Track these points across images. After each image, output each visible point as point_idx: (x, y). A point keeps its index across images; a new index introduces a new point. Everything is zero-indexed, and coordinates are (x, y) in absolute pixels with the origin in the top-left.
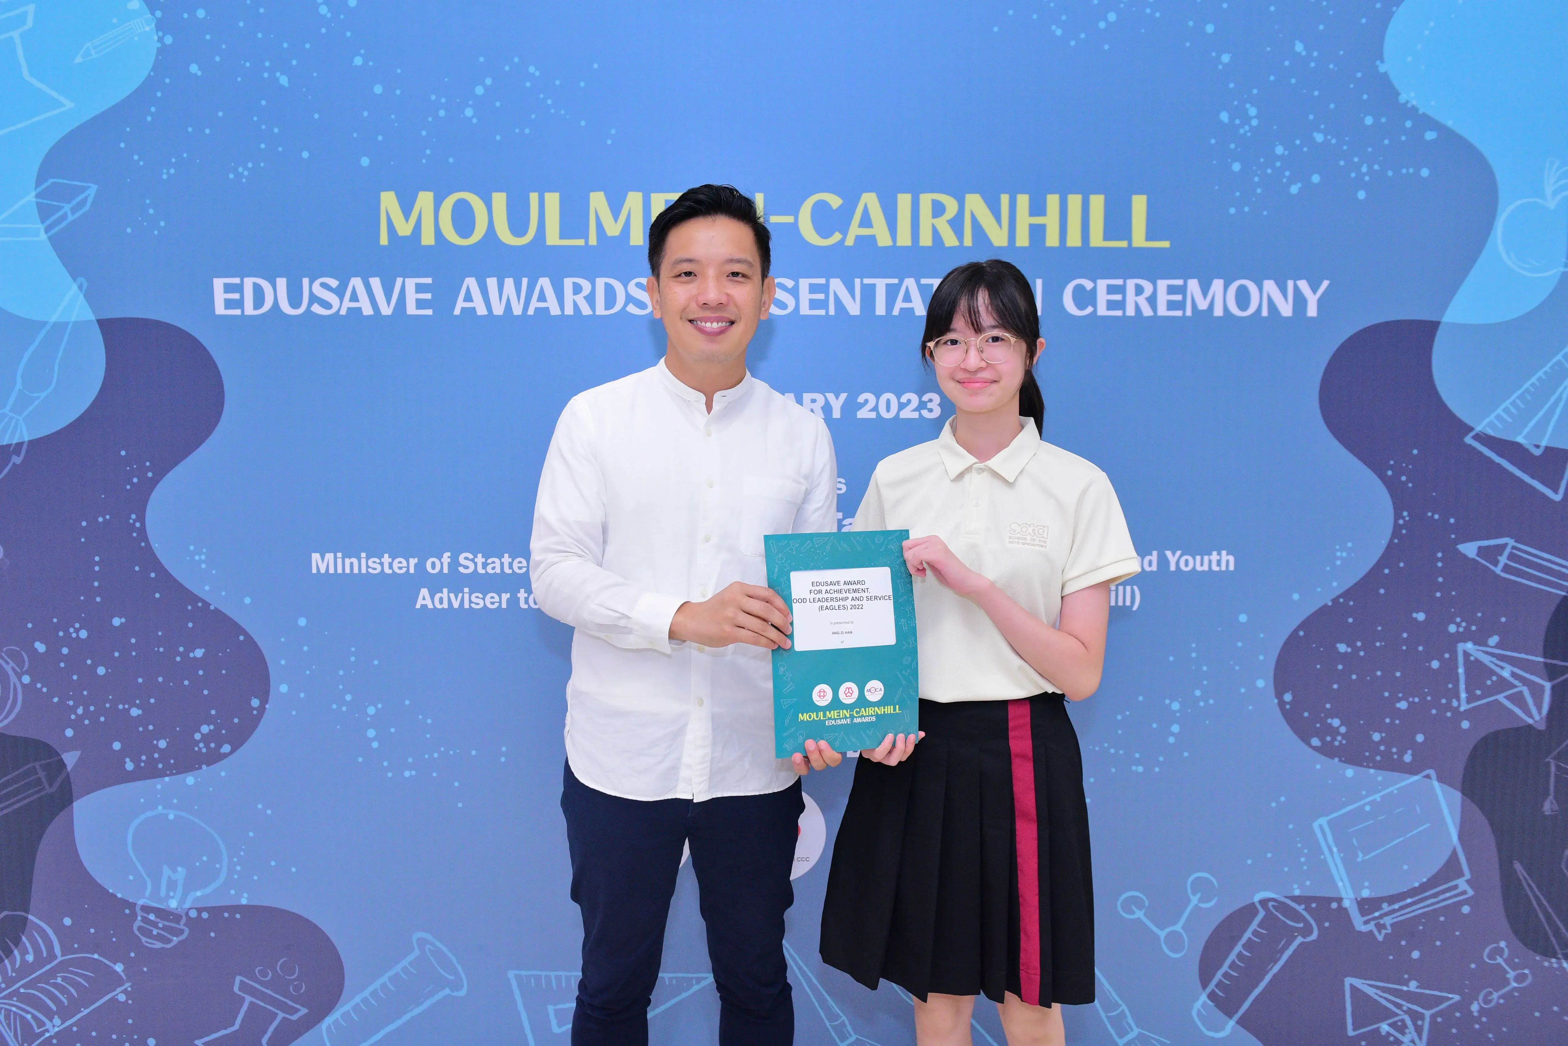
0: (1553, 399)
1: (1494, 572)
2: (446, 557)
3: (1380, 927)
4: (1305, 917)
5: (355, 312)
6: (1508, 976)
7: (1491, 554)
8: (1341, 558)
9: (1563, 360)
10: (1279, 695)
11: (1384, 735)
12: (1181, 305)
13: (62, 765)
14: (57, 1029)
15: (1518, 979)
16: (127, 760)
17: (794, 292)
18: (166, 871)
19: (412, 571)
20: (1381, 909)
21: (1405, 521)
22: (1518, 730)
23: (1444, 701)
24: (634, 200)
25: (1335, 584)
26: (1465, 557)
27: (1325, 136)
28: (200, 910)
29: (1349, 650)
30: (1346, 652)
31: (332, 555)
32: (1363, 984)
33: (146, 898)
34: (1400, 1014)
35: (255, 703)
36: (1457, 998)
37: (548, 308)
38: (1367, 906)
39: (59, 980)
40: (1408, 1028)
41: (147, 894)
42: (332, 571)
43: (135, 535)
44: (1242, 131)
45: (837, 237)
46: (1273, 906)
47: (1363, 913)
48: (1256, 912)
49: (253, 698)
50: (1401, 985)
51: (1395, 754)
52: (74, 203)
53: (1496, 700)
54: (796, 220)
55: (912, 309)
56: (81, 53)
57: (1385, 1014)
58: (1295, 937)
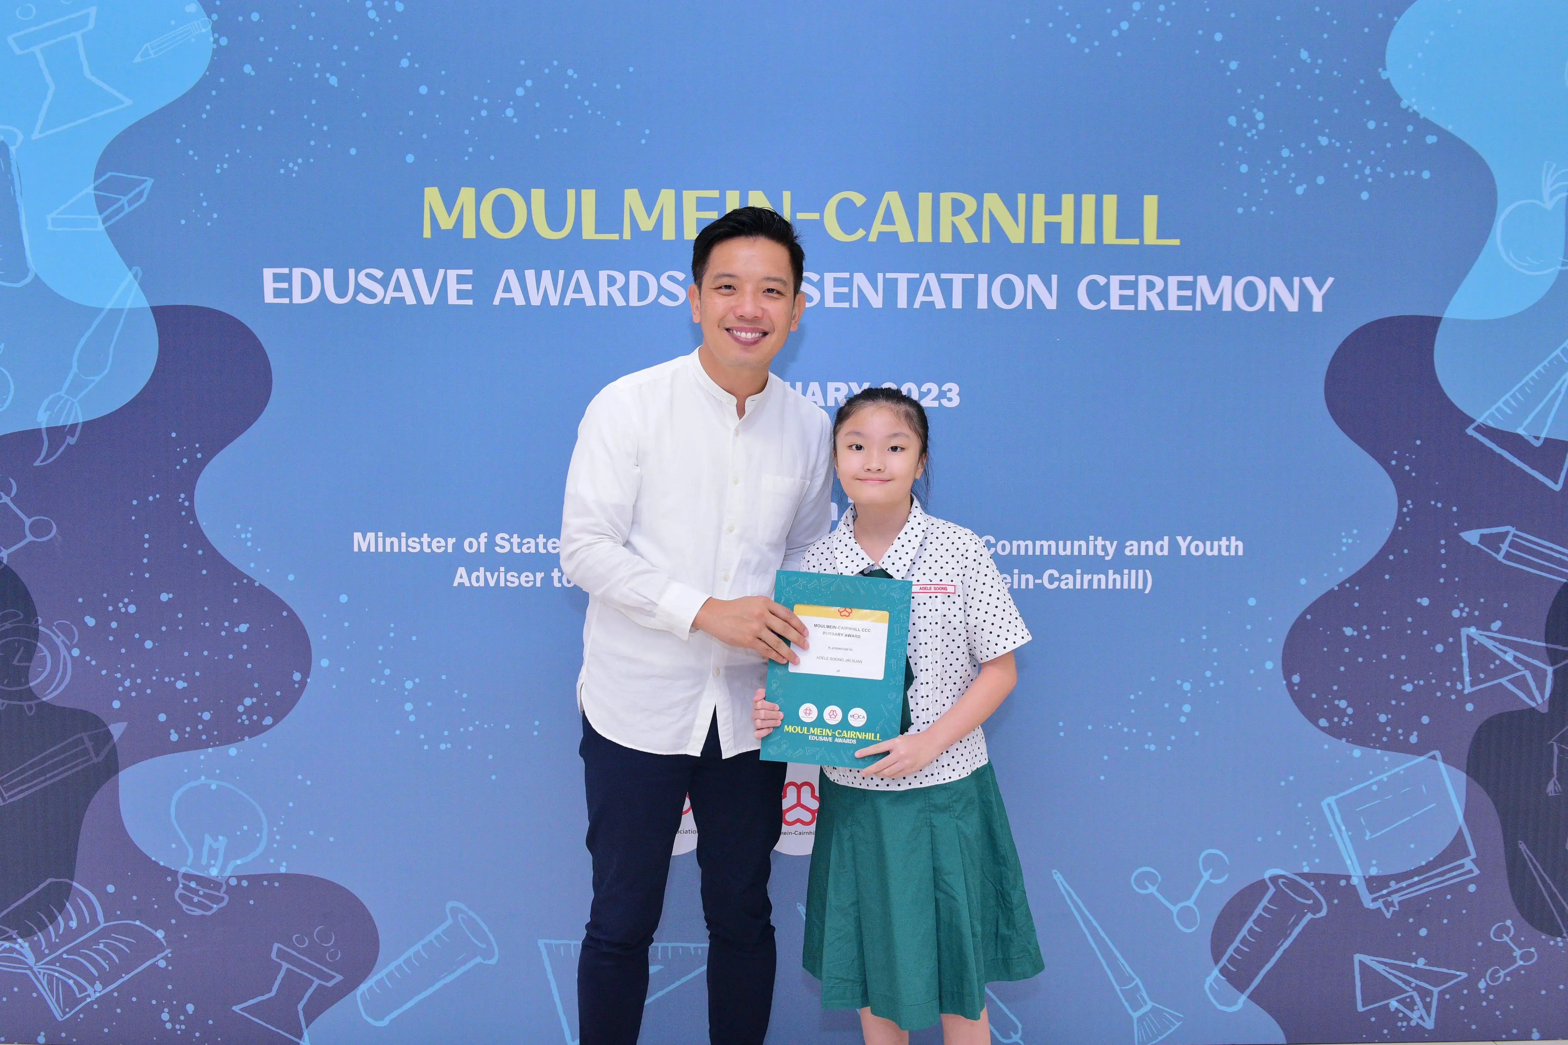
0: (1552, 392)
1: (1496, 559)
2: (483, 538)
3: (1388, 905)
4: (1314, 894)
5: (399, 302)
6: (1514, 954)
7: (1493, 541)
8: (1346, 544)
9: (1561, 355)
10: (1287, 677)
11: (1390, 716)
12: (1190, 301)
13: (109, 735)
14: (98, 995)
15: (1522, 957)
16: (172, 731)
17: (820, 286)
18: (208, 839)
19: (450, 550)
20: (1388, 887)
21: (1409, 509)
22: (1521, 713)
23: (1448, 684)
24: (667, 197)
25: (1341, 570)
26: (1468, 544)
27: (1330, 138)
28: (240, 878)
29: (1355, 633)
30: (1353, 635)
31: (374, 534)
32: (1372, 960)
33: (187, 866)
34: (1407, 990)
35: (297, 676)
36: (1464, 975)
37: (583, 299)
38: (1375, 883)
39: (101, 946)
40: (1416, 1005)
41: (189, 863)
42: (373, 549)
43: (183, 513)
44: (1249, 135)
45: (861, 233)
46: (1283, 883)
47: (1371, 890)
48: (1268, 888)
49: (295, 672)
50: (1410, 962)
51: (1400, 735)
52: (130, 196)
53: (1500, 684)
54: (822, 217)
55: (933, 303)
56: (140, 53)
57: (1394, 991)
58: (1305, 914)
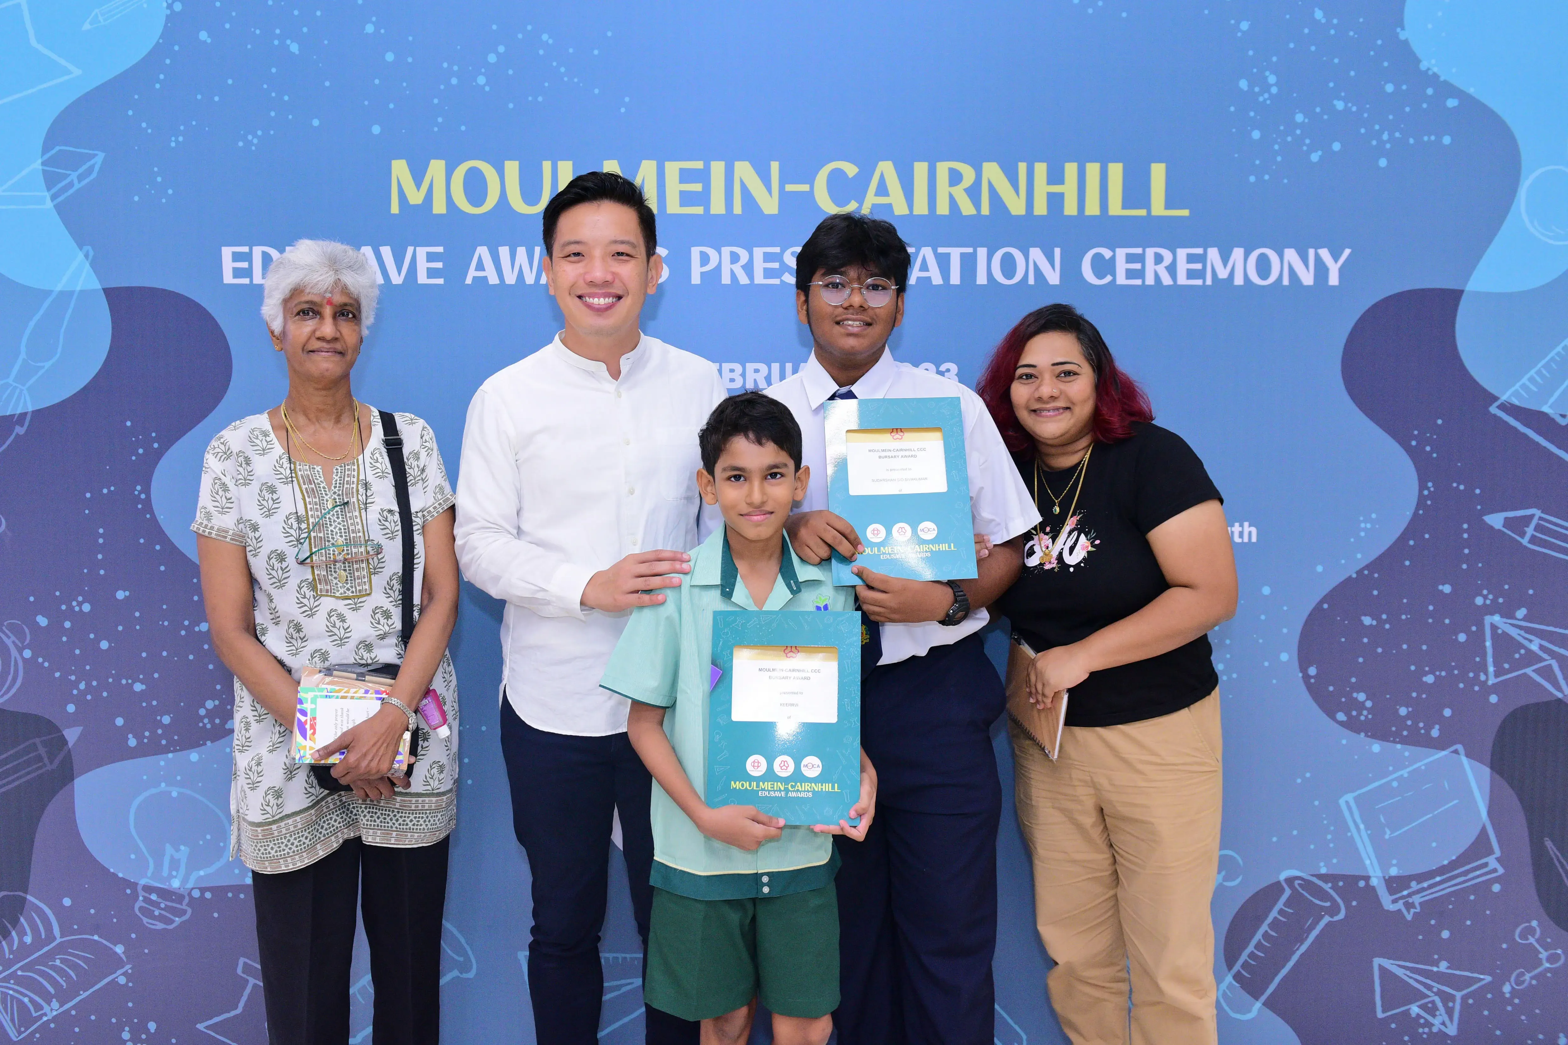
1: (1521, 544)
3: (1409, 906)
4: (1331, 896)
6: (1540, 956)
7: (1518, 525)
8: (1365, 529)
10: (1303, 669)
11: (1410, 709)
12: (1201, 274)
13: (63, 741)
14: (55, 1013)
15: (1550, 959)
16: (130, 736)
18: (169, 849)
20: (1409, 887)
21: (1430, 491)
22: (1547, 704)
23: (1471, 675)
24: (648, 169)
25: (1359, 556)
26: (1492, 527)
27: (1346, 102)
28: (203, 890)
29: (1374, 623)
30: (1371, 625)
32: (1392, 964)
33: (147, 877)
34: (1428, 994)
36: (1488, 979)
38: (1395, 884)
39: (58, 962)
40: (1437, 1009)
41: (149, 874)
43: (140, 506)
44: (1261, 99)
45: (853, 205)
46: (1299, 884)
47: (1391, 890)
48: (1282, 890)
50: (1432, 966)
51: (1422, 728)
52: (81, 171)
53: (1525, 674)
54: (812, 188)
55: (929, 278)
56: (88, 20)
57: (1416, 996)
58: (1323, 916)
